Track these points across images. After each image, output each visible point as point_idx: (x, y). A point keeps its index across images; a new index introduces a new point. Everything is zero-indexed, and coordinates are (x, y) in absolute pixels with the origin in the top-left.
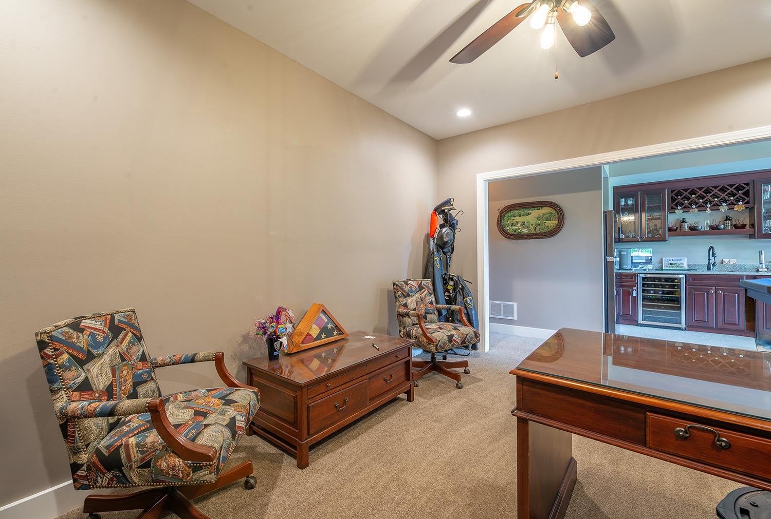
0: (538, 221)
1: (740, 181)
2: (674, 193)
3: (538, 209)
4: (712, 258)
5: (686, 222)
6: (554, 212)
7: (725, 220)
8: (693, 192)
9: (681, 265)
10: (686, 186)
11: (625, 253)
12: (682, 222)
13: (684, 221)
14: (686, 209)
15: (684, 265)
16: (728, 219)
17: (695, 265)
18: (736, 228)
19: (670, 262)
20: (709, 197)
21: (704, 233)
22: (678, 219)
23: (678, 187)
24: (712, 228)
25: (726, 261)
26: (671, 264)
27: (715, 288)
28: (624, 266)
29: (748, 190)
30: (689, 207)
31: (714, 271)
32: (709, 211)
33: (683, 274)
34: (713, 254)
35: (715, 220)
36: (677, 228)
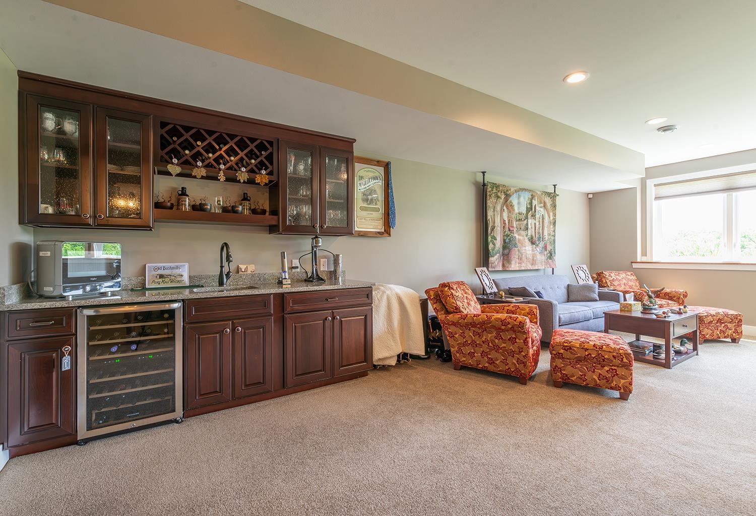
2: (166, 128)
4: (225, 264)
5: (187, 196)
7: (242, 200)
8: (198, 136)
9: (179, 279)
10: (187, 120)
11: (49, 254)
12: (180, 195)
13: (183, 193)
14: (187, 167)
15: (183, 278)
16: (245, 198)
17: (201, 277)
18: (254, 214)
19: (160, 272)
20: (222, 152)
21: (215, 218)
22: (174, 189)
23: (176, 119)
24: (225, 210)
25: (243, 267)
26: (161, 276)
27: (233, 323)
28: (46, 289)
29: (271, 153)
30: (191, 165)
31: (229, 290)
33: (180, 301)
34: (228, 257)
35: (229, 199)
36: (172, 204)
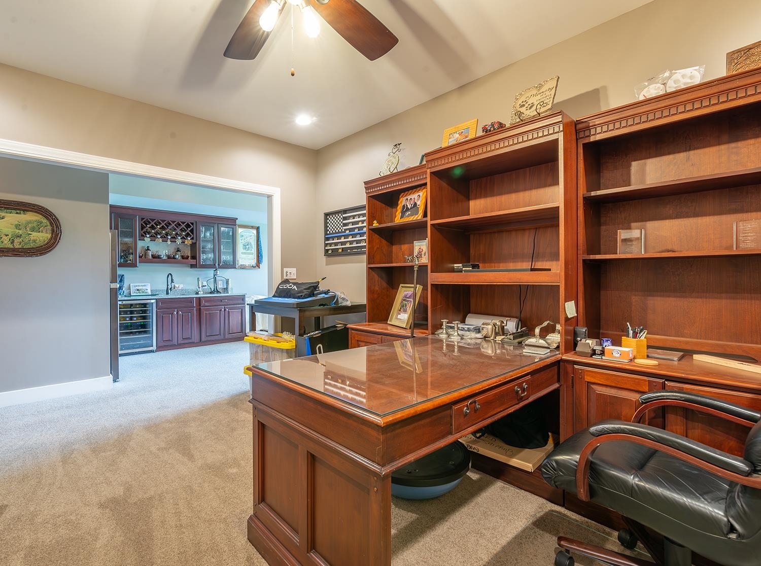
0: (18, 231)
1: (188, 220)
2: (143, 221)
3: (17, 213)
5: (151, 250)
6: (45, 221)
7: (177, 251)
8: (158, 223)
9: (146, 291)
10: (153, 216)
12: (147, 250)
13: (149, 249)
14: (153, 238)
15: (148, 291)
16: (179, 250)
17: (156, 291)
18: (183, 259)
19: (137, 288)
20: (169, 230)
21: (164, 262)
22: (145, 247)
23: (148, 216)
24: (169, 257)
25: (178, 286)
26: (138, 290)
27: (177, 310)
29: (193, 229)
30: (154, 237)
31: (171, 295)
32: (169, 242)
33: (154, 299)
34: (172, 280)
35: (171, 251)
36: (142, 255)
